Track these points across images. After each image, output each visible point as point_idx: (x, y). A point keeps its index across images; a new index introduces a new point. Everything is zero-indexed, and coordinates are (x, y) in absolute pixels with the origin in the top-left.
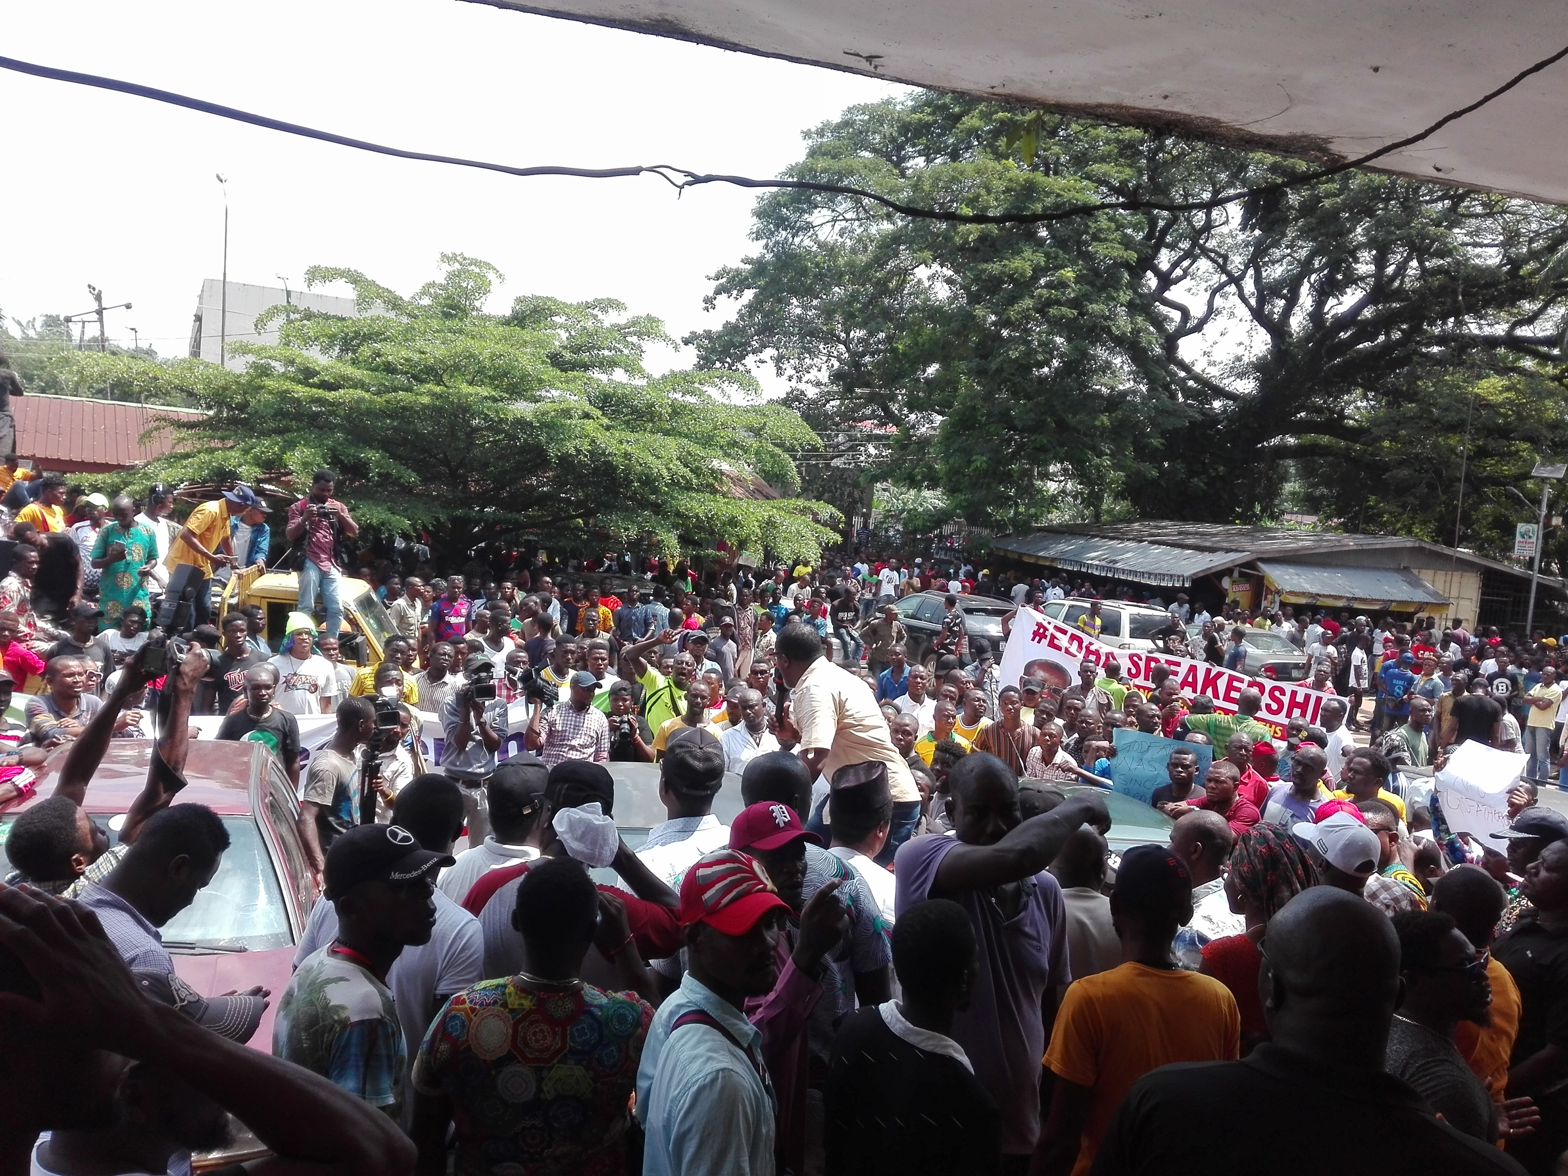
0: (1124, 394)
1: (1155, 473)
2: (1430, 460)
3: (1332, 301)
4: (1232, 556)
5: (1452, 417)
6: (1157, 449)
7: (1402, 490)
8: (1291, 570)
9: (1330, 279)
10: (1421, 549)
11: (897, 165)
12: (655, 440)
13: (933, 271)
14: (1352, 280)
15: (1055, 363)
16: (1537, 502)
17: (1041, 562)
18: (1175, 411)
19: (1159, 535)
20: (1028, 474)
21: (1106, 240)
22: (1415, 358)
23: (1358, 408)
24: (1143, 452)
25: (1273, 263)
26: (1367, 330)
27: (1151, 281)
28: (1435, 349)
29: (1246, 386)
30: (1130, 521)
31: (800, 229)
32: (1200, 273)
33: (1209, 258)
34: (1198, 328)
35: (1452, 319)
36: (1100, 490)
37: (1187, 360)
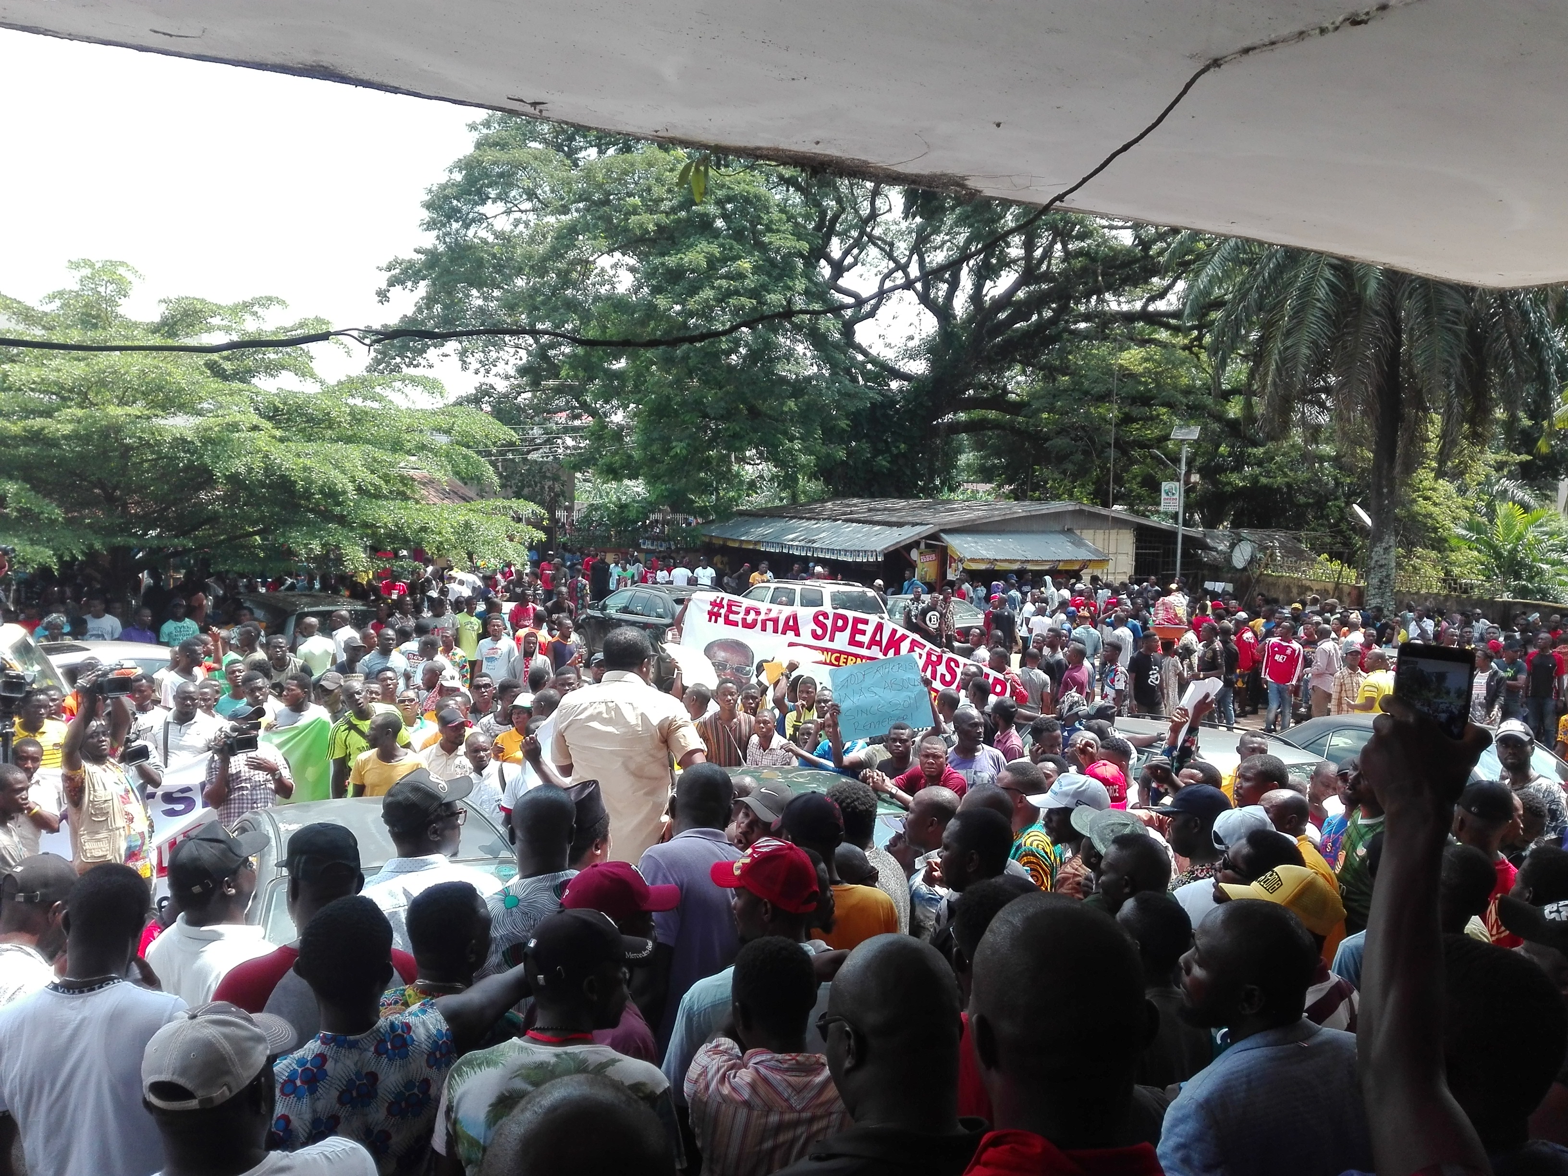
0: (808, 379)
1: (842, 454)
2: (1083, 428)
3: (988, 284)
4: (918, 529)
5: (1099, 388)
6: (844, 430)
7: (1061, 458)
8: (969, 538)
9: (986, 262)
10: (1081, 512)
11: (569, 155)
12: (337, 451)
13: (615, 260)
14: (1006, 263)
15: (743, 351)
16: (1176, 460)
17: (744, 546)
18: (857, 393)
19: (851, 513)
20: (724, 459)
21: (778, 231)
22: (1066, 336)
23: (1018, 383)
24: (831, 434)
25: (935, 249)
26: (1022, 311)
27: (825, 270)
28: (1082, 325)
29: (919, 367)
30: (824, 501)
31: (473, 220)
32: (869, 259)
33: (875, 244)
34: (871, 314)
35: (1095, 297)
36: (794, 472)
37: (864, 345)
